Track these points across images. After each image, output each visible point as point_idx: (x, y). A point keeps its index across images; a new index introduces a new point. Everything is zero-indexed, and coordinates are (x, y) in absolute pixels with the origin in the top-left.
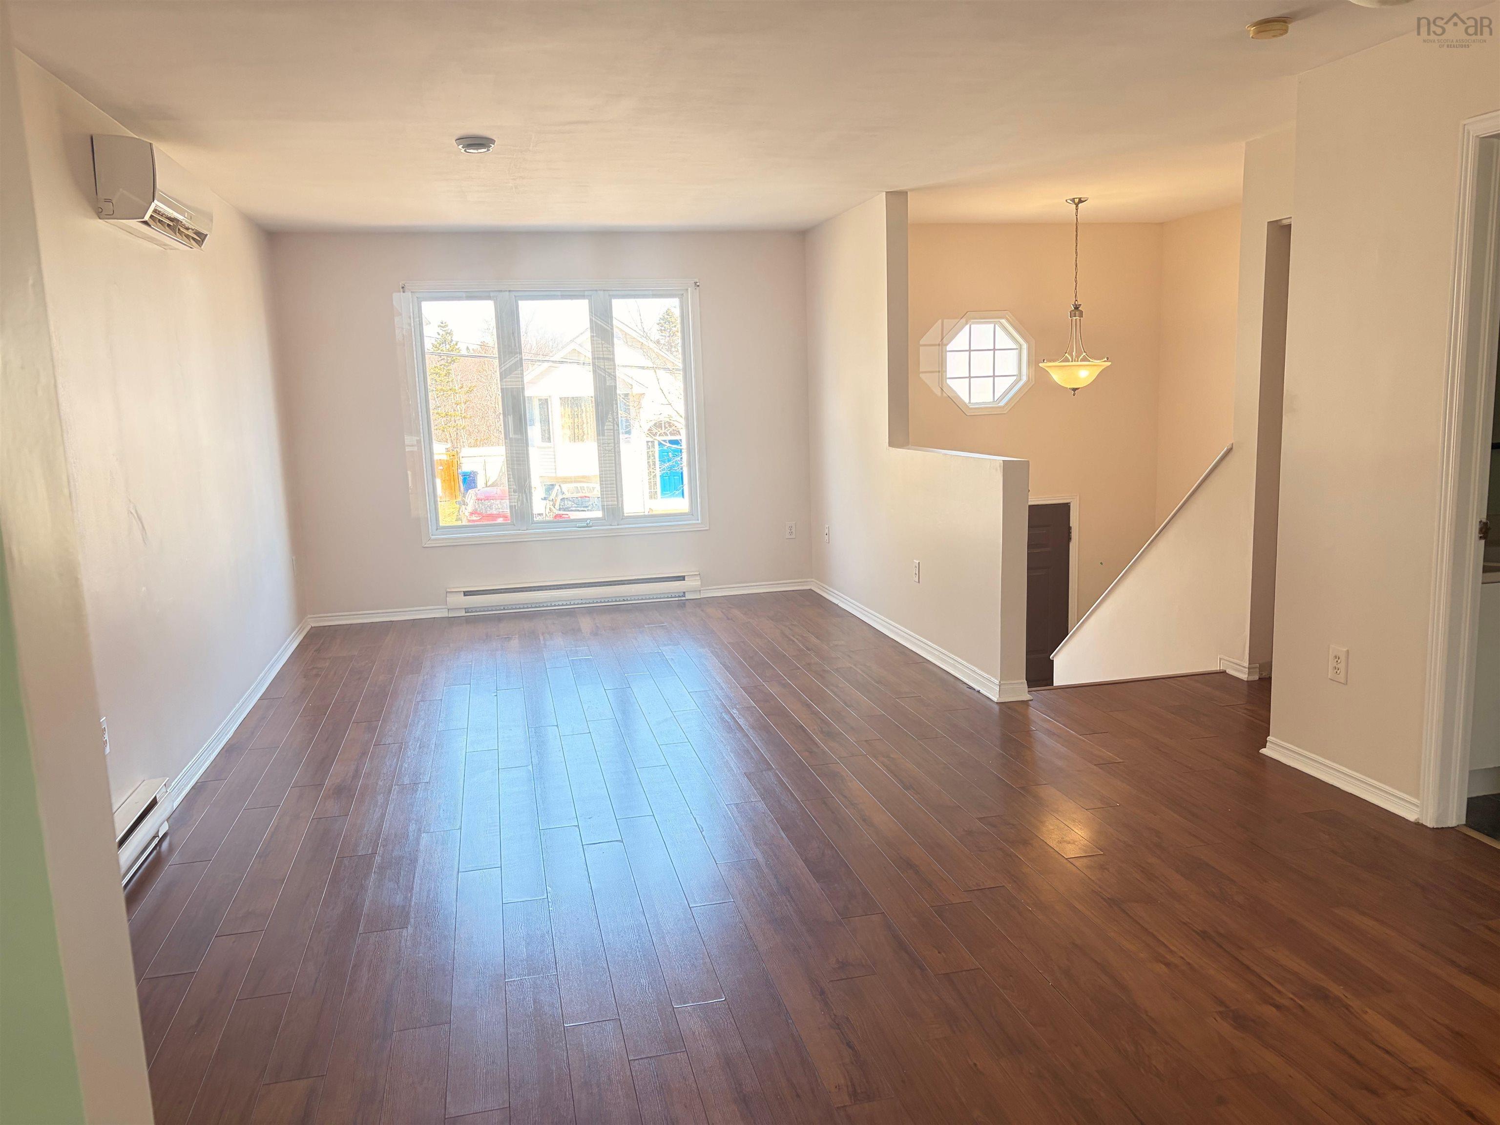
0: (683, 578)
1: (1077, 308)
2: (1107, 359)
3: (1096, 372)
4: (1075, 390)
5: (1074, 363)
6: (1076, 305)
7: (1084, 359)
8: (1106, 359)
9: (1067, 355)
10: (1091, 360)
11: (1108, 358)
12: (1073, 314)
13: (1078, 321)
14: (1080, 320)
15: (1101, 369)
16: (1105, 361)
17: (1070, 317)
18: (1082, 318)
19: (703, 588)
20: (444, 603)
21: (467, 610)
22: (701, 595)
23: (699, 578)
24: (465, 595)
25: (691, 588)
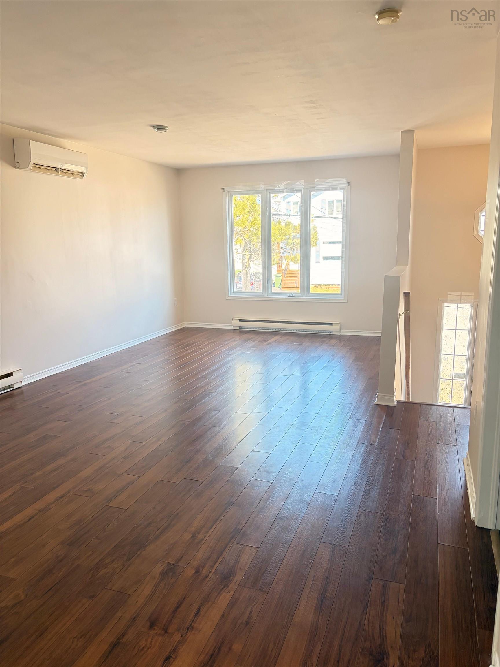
19: (341, 330)
20: (231, 323)
21: (240, 327)
22: (340, 333)
23: (339, 325)
24: (239, 321)
25: (334, 329)
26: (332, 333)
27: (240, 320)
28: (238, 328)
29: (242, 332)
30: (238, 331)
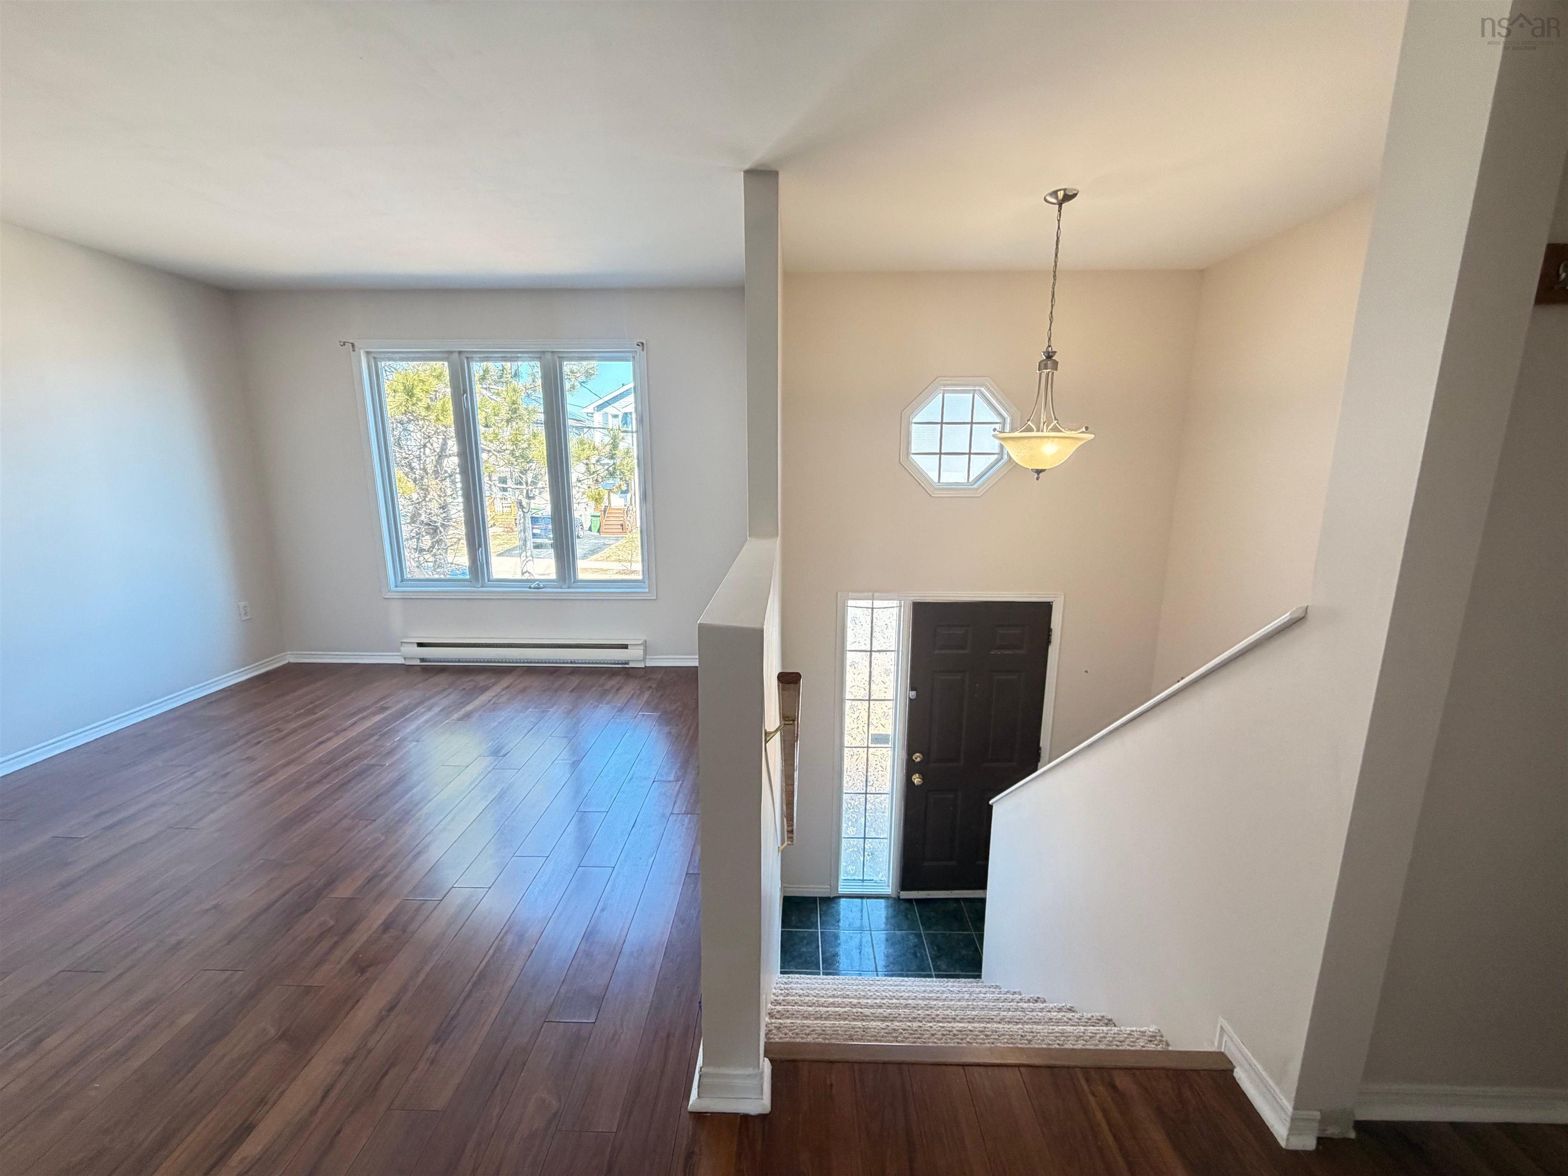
0: (625, 647)
1: (1049, 356)
2: (1086, 430)
3: (1070, 448)
4: (1039, 472)
5: (1040, 434)
6: (1049, 352)
7: (1055, 429)
8: (1084, 429)
9: (1029, 423)
10: (1063, 430)
11: (1087, 428)
12: (1043, 366)
13: (1050, 374)
14: (1053, 373)
15: (1081, 443)
16: (1083, 432)
17: (1039, 370)
18: (1055, 372)
19: (647, 657)
20: (399, 651)
21: (422, 660)
22: (645, 663)
23: (642, 647)
24: (418, 646)
25: (634, 656)
26: (628, 664)
27: (420, 645)
28: (418, 663)
29: (430, 670)
30: (419, 669)
